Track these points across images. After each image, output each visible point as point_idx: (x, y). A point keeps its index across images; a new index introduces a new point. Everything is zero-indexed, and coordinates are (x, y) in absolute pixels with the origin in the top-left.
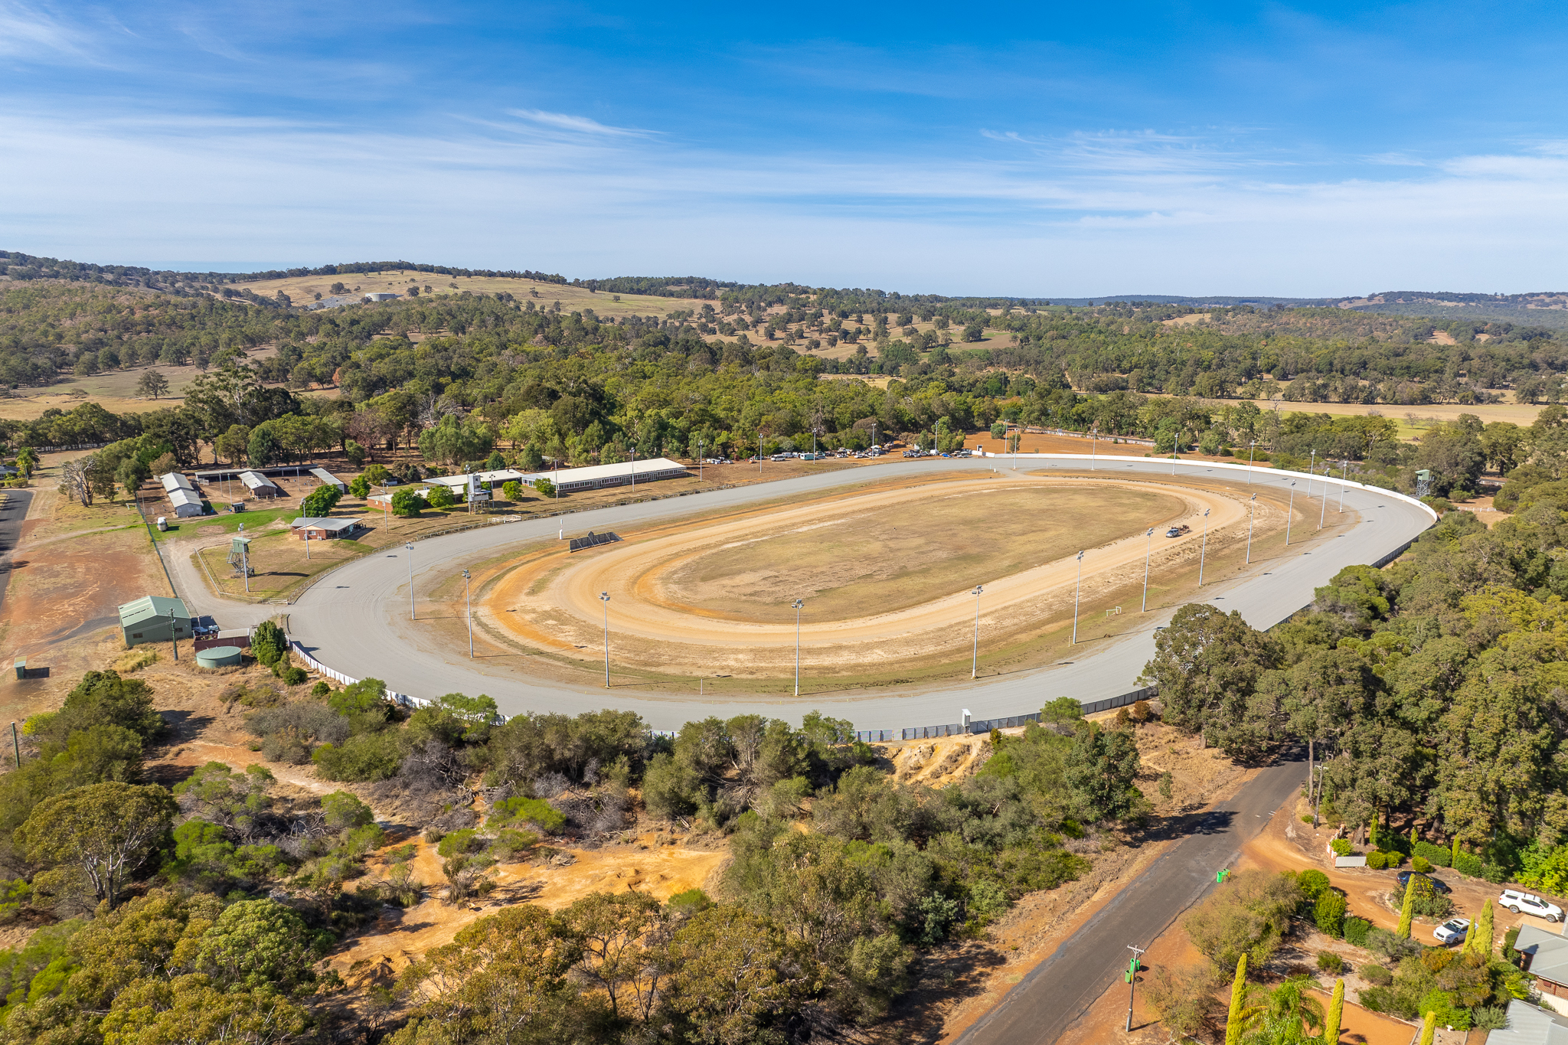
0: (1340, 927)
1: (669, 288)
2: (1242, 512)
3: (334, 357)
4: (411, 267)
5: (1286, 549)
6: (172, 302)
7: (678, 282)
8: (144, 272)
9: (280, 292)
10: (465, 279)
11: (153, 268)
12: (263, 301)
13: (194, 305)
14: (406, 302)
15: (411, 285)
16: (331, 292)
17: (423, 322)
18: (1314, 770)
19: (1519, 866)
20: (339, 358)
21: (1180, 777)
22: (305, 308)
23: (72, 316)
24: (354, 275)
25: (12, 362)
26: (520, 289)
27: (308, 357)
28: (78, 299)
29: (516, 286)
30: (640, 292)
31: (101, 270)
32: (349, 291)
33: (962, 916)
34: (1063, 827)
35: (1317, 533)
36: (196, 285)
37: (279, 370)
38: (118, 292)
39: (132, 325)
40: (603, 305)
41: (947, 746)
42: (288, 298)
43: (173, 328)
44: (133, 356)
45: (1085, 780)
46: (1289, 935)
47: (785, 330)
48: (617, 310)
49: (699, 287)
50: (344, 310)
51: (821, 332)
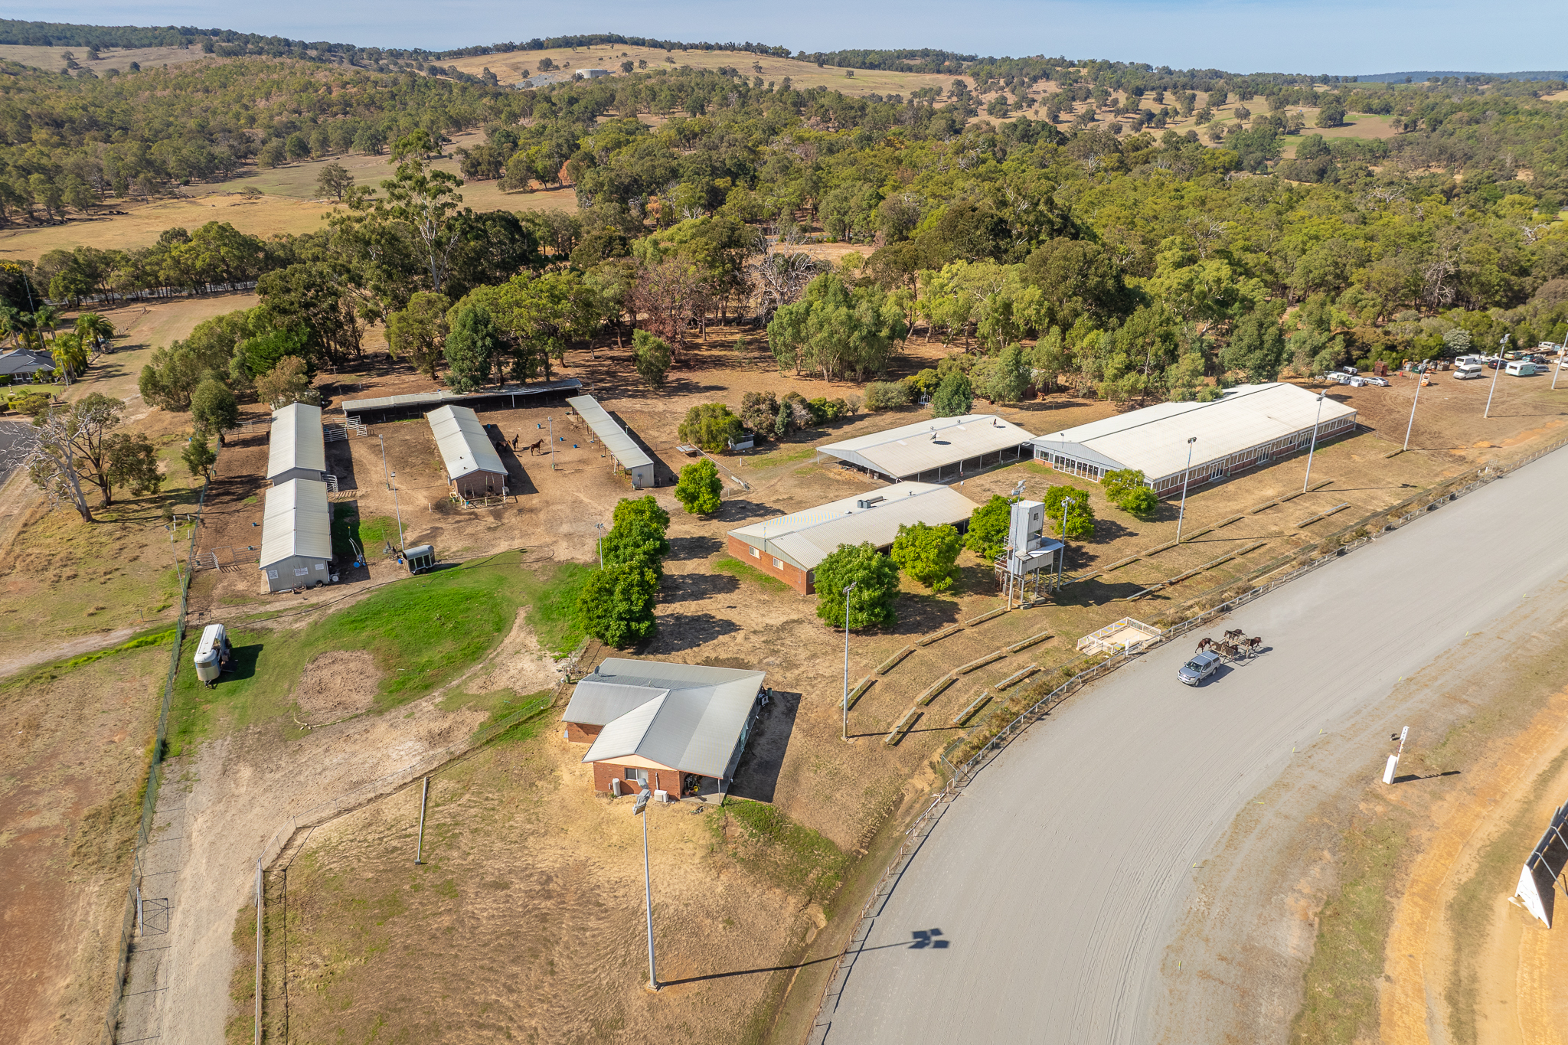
1: (906, 61)
3: (559, 146)
4: (621, 40)
6: (372, 78)
7: (912, 55)
8: (350, 48)
9: (486, 69)
10: (681, 52)
11: (359, 45)
12: (469, 79)
13: (395, 82)
14: (621, 79)
15: (625, 60)
16: (539, 69)
17: (654, 99)
20: (565, 149)
22: (512, 86)
23: (268, 96)
24: (562, 50)
25: (184, 152)
26: (743, 63)
27: (525, 144)
28: (275, 76)
29: (738, 60)
30: (872, 66)
31: (305, 46)
32: (557, 68)
36: (401, 62)
37: (489, 163)
38: (318, 68)
39: (329, 106)
40: (834, 80)
42: (494, 77)
43: (372, 109)
44: (324, 142)
47: (1071, 110)
48: (853, 87)
49: (937, 61)
50: (554, 89)
51: (1118, 112)
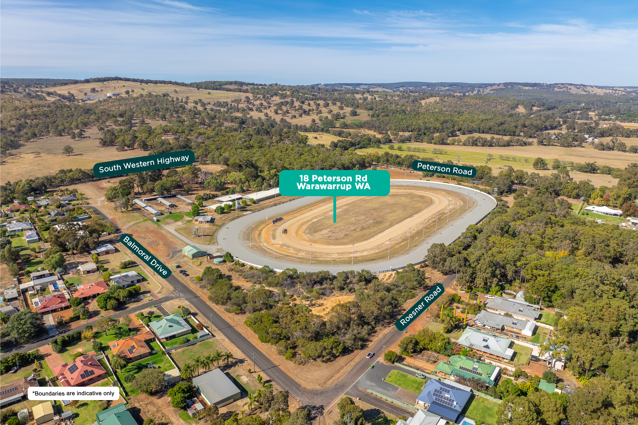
0: (459, 302)
2: (447, 203)
4: (121, 79)
5: (458, 216)
7: (231, 83)
9: (69, 92)
10: (145, 85)
12: (63, 97)
14: (126, 98)
15: (125, 89)
16: (91, 92)
18: (457, 275)
19: (489, 291)
21: (433, 278)
22: (82, 100)
24: (98, 83)
26: (170, 90)
29: (167, 88)
32: (98, 91)
33: (398, 304)
34: (413, 288)
35: (466, 210)
37: (109, 142)
40: (204, 96)
41: (388, 274)
42: (73, 95)
45: (416, 280)
46: (451, 304)
47: (281, 110)
48: (210, 98)
49: (240, 86)
51: (295, 110)
